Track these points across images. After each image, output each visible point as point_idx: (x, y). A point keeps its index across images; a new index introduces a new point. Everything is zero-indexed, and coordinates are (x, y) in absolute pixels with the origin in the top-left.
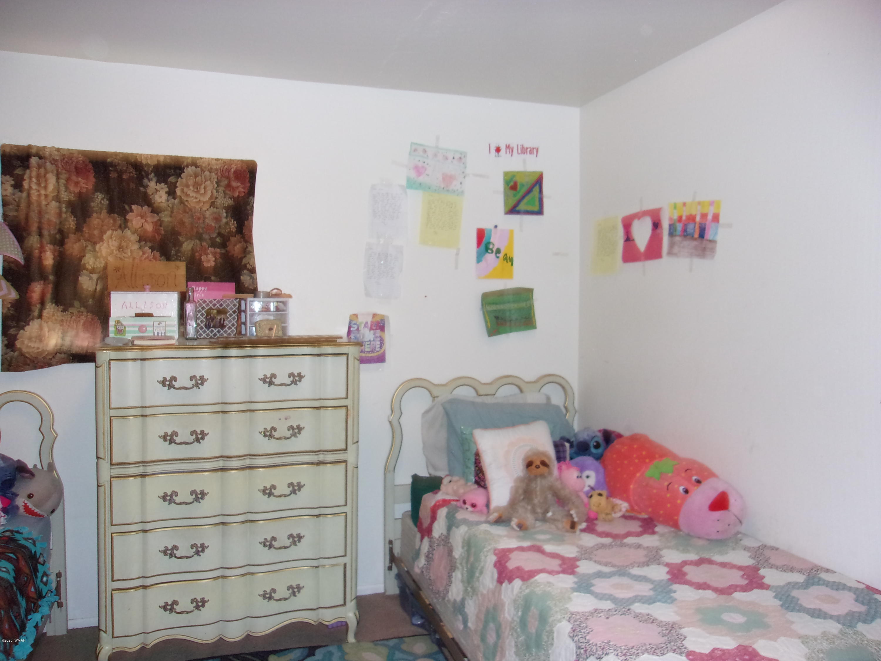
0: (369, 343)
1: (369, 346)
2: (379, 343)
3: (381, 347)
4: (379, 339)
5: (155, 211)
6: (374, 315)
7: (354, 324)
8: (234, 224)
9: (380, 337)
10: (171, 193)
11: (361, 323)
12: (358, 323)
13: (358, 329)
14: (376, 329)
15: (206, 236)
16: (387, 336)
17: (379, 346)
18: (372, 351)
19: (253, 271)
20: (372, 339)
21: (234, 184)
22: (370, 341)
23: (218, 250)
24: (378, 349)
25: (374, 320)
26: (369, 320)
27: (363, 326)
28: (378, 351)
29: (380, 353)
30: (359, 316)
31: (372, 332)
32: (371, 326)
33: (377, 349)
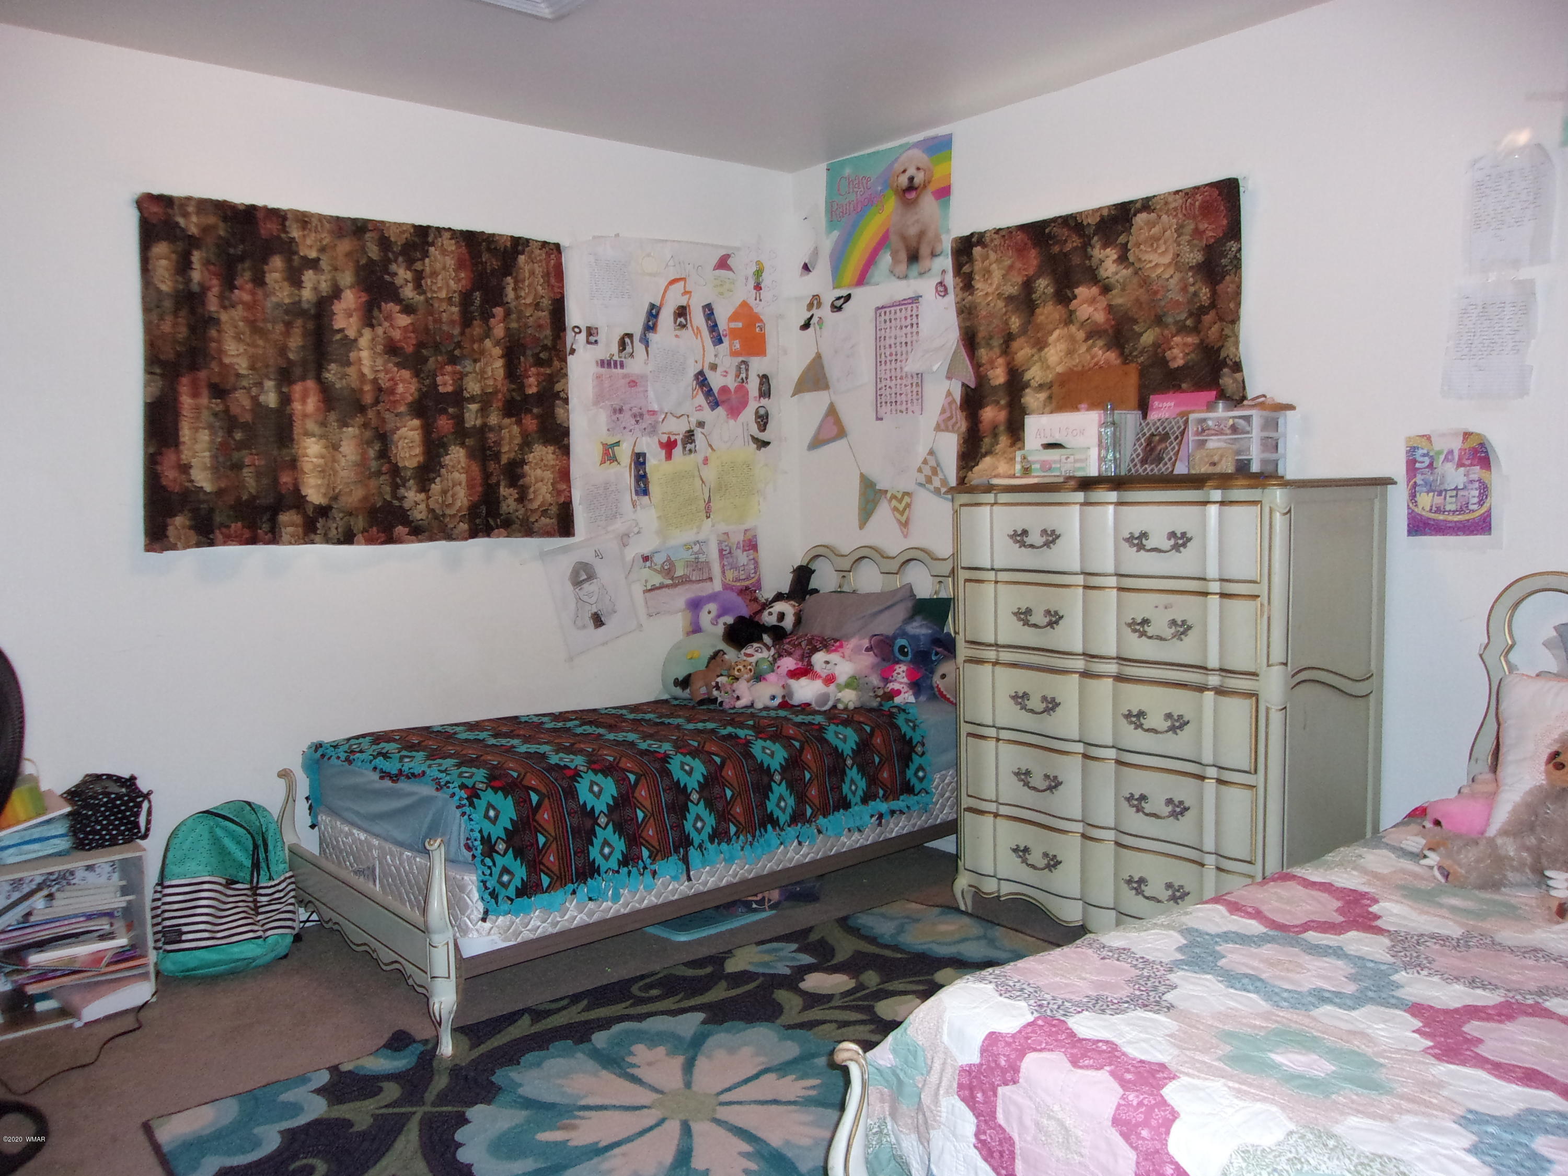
0: (1454, 493)
1: (1454, 499)
2: (1476, 493)
3: (1481, 503)
4: (1477, 485)
5: (1106, 289)
6: (1467, 435)
7: (1424, 455)
8: (1205, 294)
9: (1480, 480)
10: (1123, 259)
11: (1439, 453)
12: (1431, 454)
13: (1431, 465)
14: (1472, 465)
15: (1170, 320)
16: (1496, 480)
17: (1476, 500)
18: (1461, 511)
19: (1237, 367)
20: (1461, 487)
21: (1203, 226)
22: (1456, 489)
23: (1189, 340)
24: (1475, 507)
25: (1467, 446)
26: (1456, 445)
27: (1442, 457)
28: (1473, 511)
29: (1477, 514)
30: (1433, 439)
31: (1462, 470)
32: (1460, 459)
33: (1471, 507)
